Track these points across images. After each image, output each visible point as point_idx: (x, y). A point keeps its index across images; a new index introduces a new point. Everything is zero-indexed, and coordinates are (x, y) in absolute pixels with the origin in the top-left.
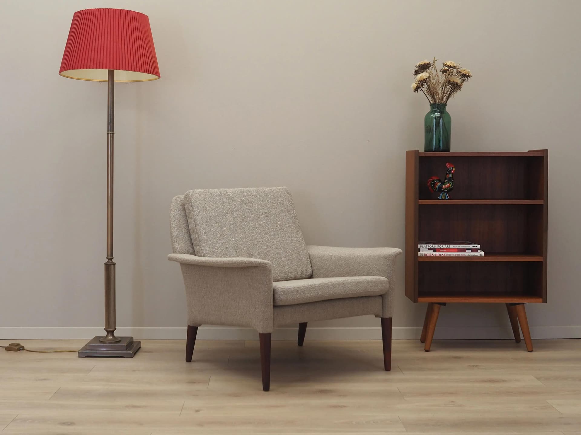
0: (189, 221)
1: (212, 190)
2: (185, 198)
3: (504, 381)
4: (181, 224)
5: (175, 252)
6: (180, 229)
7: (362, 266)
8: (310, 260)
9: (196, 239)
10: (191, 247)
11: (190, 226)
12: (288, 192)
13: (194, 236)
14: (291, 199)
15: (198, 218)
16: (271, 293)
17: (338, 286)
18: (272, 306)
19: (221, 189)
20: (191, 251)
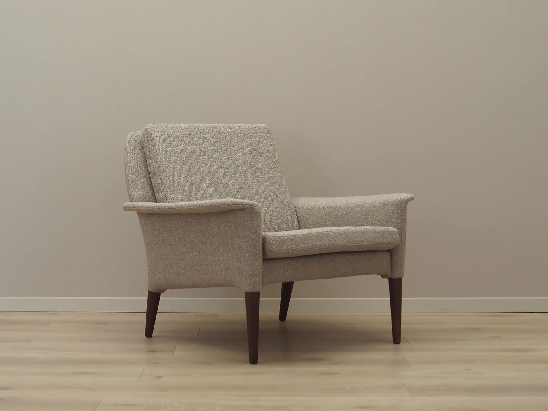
0: (149, 162)
1: (175, 125)
2: (144, 134)
3: (530, 350)
4: (139, 166)
5: (133, 200)
6: (138, 172)
7: (364, 217)
8: (296, 213)
9: (158, 185)
10: (152, 195)
11: (149, 168)
12: (268, 131)
13: (155, 181)
14: (272, 139)
15: (161, 158)
16: (260, 242)
17: (340, 236)
18: (261, 259)
19: (188, 125)
20: (152, 199)
